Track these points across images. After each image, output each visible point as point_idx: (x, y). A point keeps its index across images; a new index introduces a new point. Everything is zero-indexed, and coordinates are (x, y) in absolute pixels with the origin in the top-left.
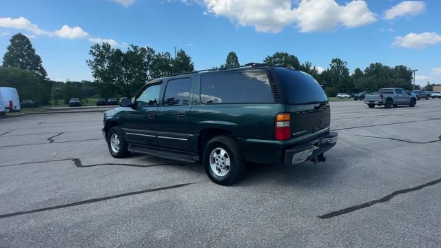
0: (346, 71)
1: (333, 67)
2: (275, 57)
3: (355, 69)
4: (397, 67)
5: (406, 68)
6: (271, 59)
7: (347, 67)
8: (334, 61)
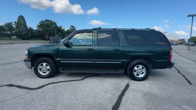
1: (71, 29)
2: (45, 21)
6: (43, 22)
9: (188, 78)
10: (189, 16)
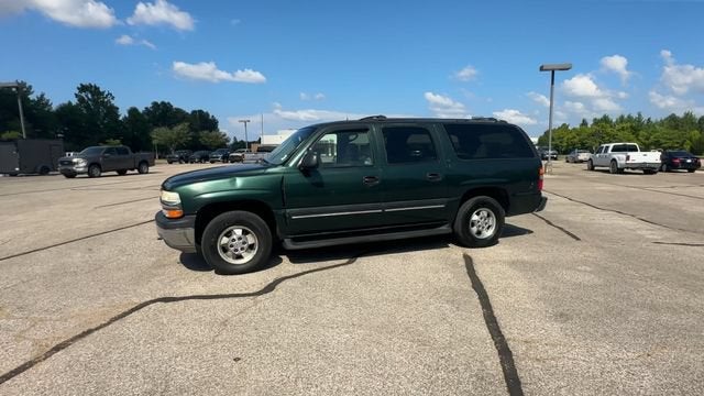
0: (113, 110)
1: (81, 100)
3: (128, 108)
4: (194, 112)
5: (207, 114)
7: (115, 103)
8: (83, 88)
9: (569, 231)
10: (542, 69)
